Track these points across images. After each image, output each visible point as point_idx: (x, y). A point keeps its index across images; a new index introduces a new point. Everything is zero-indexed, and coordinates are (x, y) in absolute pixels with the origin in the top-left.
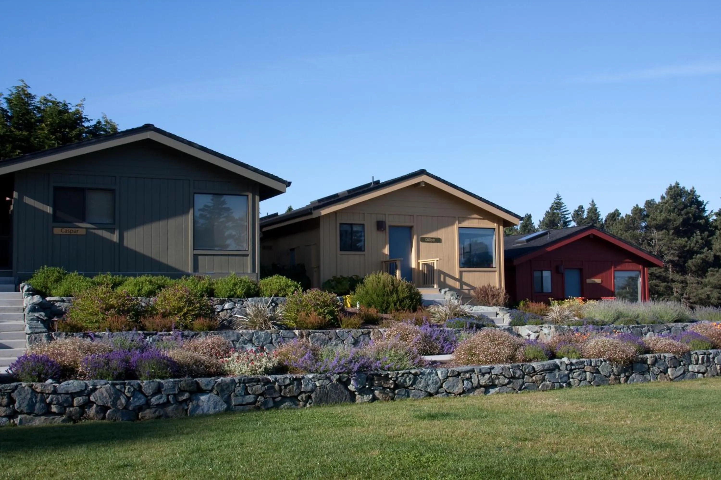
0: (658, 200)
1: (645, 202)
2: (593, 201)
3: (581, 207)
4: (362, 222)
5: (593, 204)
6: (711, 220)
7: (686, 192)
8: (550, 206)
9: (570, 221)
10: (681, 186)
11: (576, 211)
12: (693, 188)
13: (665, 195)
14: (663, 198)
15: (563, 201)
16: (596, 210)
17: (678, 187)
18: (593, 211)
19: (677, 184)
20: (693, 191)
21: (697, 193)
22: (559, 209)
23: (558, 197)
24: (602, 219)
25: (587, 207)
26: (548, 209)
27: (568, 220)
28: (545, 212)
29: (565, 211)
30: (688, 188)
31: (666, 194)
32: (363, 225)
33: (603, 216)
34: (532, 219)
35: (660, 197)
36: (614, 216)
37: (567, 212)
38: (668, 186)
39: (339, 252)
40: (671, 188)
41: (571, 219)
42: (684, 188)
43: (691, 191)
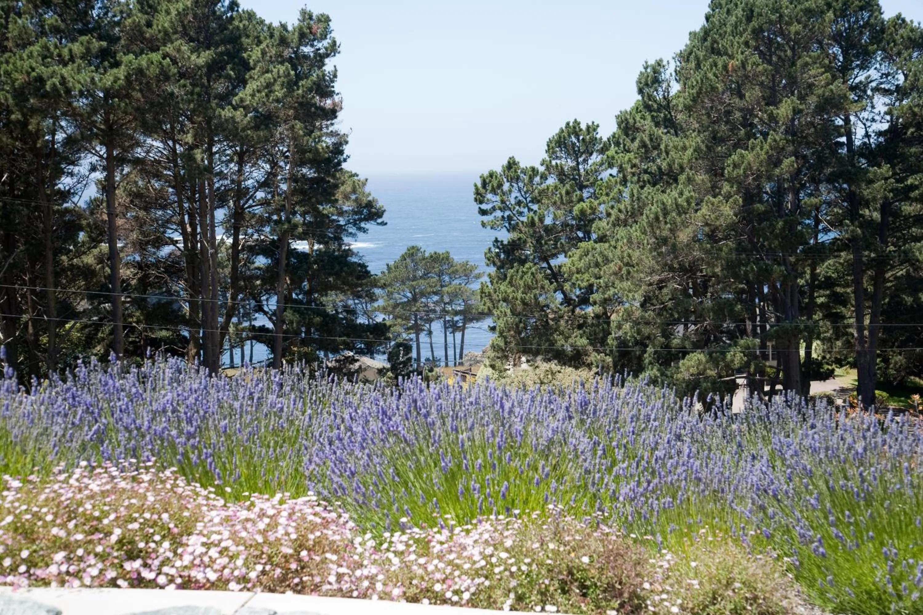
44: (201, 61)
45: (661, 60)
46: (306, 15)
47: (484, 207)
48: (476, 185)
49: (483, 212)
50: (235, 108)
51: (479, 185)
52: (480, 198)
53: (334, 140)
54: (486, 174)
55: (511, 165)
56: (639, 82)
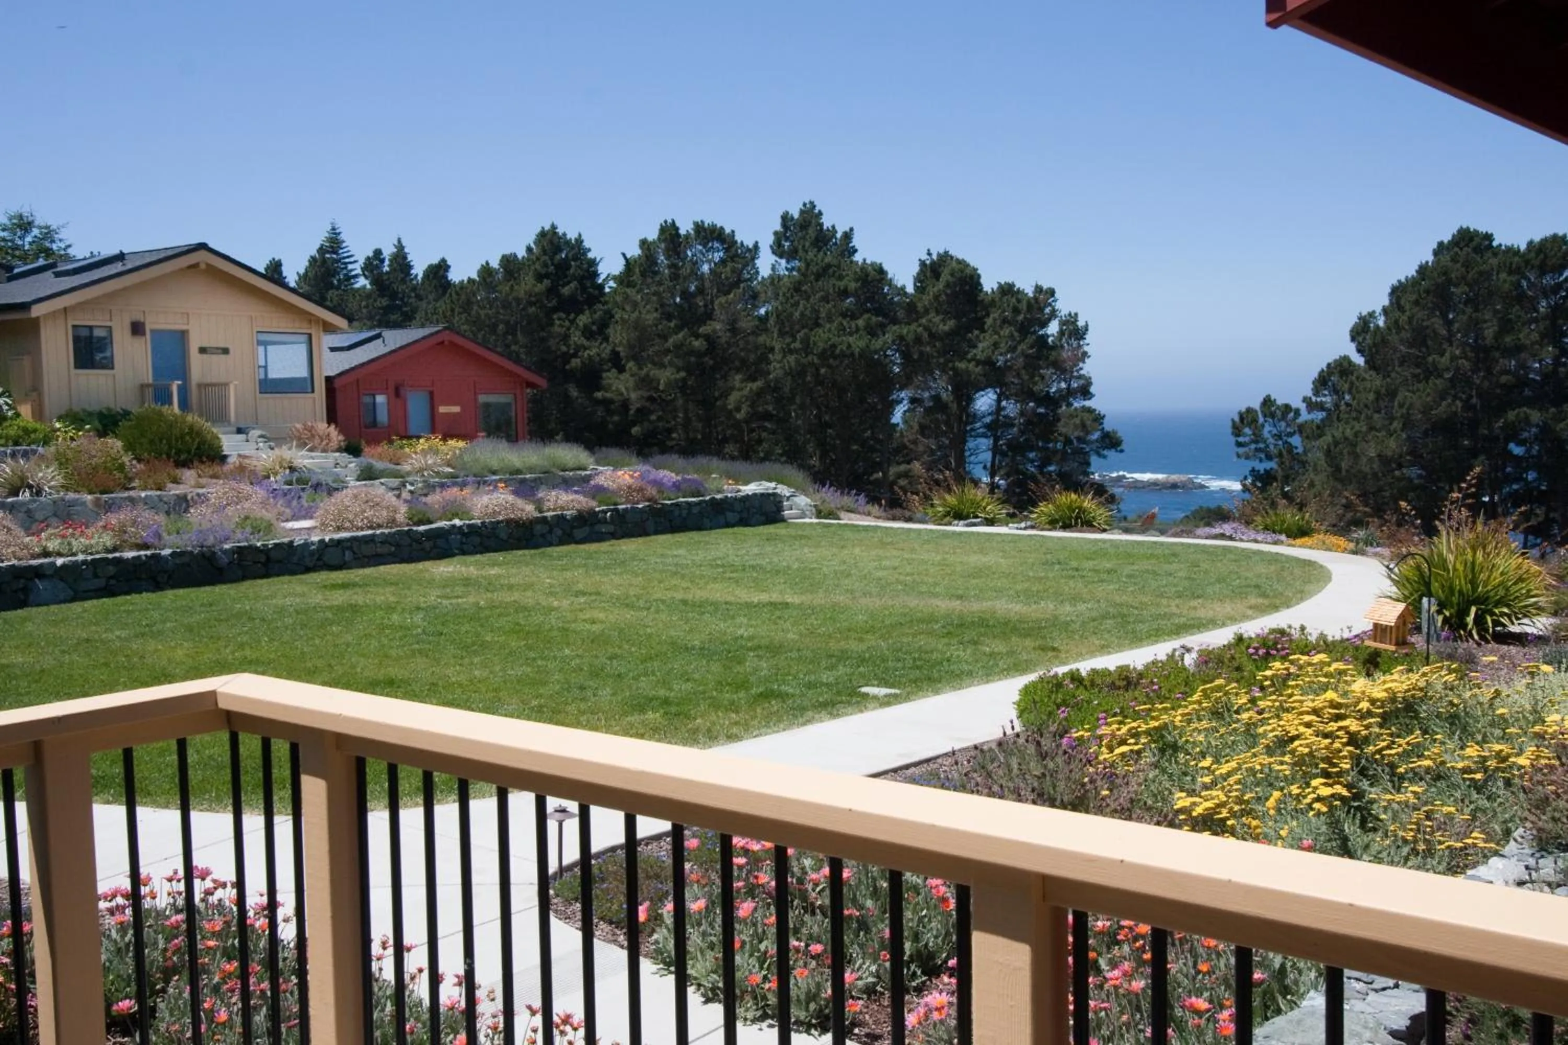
0: (521, 253)
1: (499, 257)
2: (399, 241)
3: (378, 252)
4: (108, 324)
5: (400, 247)
6: (607, 290)
7: (568, 242)
8: (318, 246)
9: (356, 276)
10: (560, 231)
11: (368, 259)
12: (580, 235)
13: (533, 245)
14: (529, 249)
15: (343, 237)
16: (405, 258)
17: (555, 233)
18: (401, 260)
19: (554, 227)
20: (579, 241)
21: (587, 244)
22: (336, 253)
23: (334, 229)
24: (416, 276)
25: (388, 251)
26: (314, 252)
27: (353, 273)
28: (308, 257)
29: (348, 257)
30: (572, 236)
31: (535, 243)
32: (110, 327)
33: (419, 270)
34: (284, 268)
35: (524, 249)
36: (439, 271)
37: (352, 259)
38: (539, 230)
39: (74, 372)
40: (543, 234)
41: (359, 271)
42: (565, 234)
43: (576, 240)
44: (946, 328)
45: (1374, 312)
46: (1039, 289)
47: (1241, 439)
48: (1233, 420)
49: (1239, 445)
50: (969, 361)
51: (1237, 419)
52: (1237, 430)
53: (1082, 382)
54: (1244, 410)
55: (1267, 402)
56: (1352, 331)
